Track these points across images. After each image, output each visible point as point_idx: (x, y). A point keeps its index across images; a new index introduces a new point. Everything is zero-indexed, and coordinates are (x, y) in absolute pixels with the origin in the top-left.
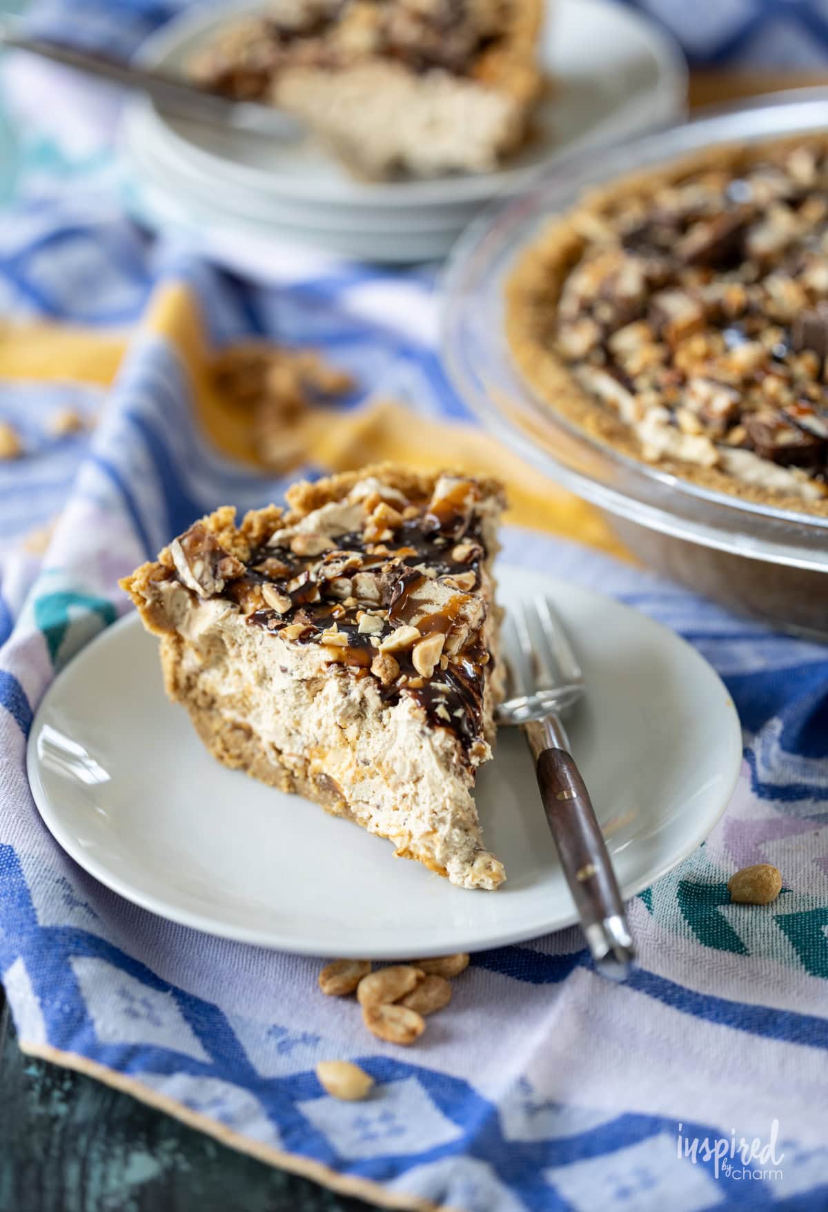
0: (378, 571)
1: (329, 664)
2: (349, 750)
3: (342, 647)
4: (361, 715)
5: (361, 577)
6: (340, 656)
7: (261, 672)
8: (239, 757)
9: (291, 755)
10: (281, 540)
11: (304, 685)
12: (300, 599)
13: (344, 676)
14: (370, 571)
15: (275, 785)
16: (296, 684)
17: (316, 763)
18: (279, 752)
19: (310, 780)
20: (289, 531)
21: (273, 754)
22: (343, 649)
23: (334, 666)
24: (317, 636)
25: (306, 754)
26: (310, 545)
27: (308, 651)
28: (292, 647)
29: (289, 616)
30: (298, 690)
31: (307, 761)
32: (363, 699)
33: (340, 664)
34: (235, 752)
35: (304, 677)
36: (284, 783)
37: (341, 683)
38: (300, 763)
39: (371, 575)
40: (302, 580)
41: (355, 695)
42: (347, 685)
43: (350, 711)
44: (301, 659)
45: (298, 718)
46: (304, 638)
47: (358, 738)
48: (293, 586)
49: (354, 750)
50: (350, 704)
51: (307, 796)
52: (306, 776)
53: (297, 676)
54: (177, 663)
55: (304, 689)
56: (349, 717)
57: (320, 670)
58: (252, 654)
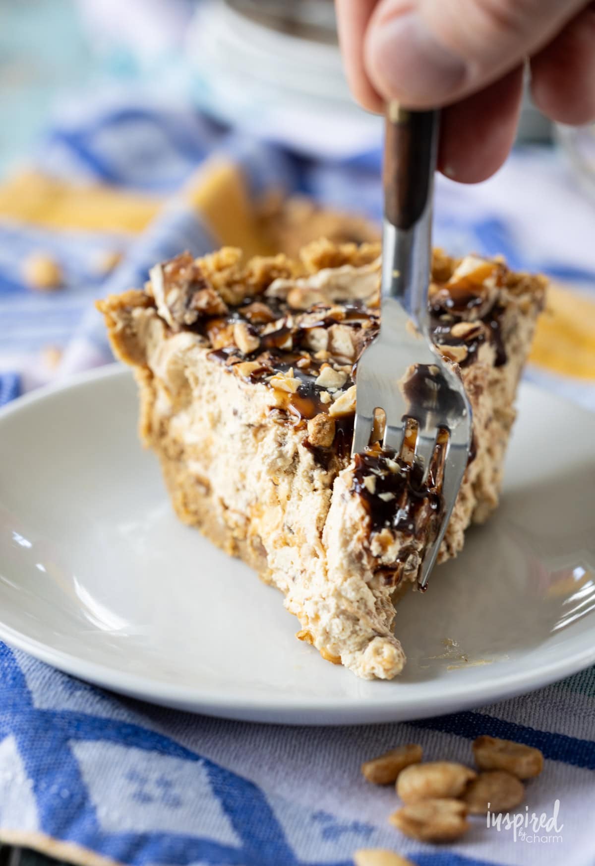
0: (357, 327)
1: (272, 408)
2: (279, 508)
3: (288, 393)
4: (291, 471)
5: (338, 328)
6: (284, 402)
7: (216, 414)
8: (196, 513)
9: (234, 511)
10: (279, 290)
11: (251, 432)
12: (269, 343)
13: (282, 425)
14: (349, 325)
15: (222, 547)
16: (244, 429)
17: (255, 521)
18: (226, 508)
19: (248, 542)
20: (290, 283)
21: (219, 509)
22: (290, 395)
23: (277, 412)
24: (268, 379)
25: (248, 512)
26: (304, 298)
27: (255, 391)
28: (243, 385)
29: (252, 355)
30: (244, 437)
31: (248, 520)
32: (296, 455)
33: (283, 411)
34: (192, 507)
35: (251, 421)
36: (228, 544)
37: (278, 432)
38: (241, 521)
39: (349, 329)
40: (279, 325)
41: (289, 449)
42: (285, 435)
43: (280, 463)
44: (249, 400)
45: (243, 470)
46: (256, 377)
47: (288, 497)
48: (269, 329)
49: (284, 510)
50: (281, 455)
51: (247, 561)
52: (245, 538)
53: (245, 421)
54: (152, 405)
55: (251, 436)
56: (279, 470)
57: (264, 415)
58: (212, 395)
